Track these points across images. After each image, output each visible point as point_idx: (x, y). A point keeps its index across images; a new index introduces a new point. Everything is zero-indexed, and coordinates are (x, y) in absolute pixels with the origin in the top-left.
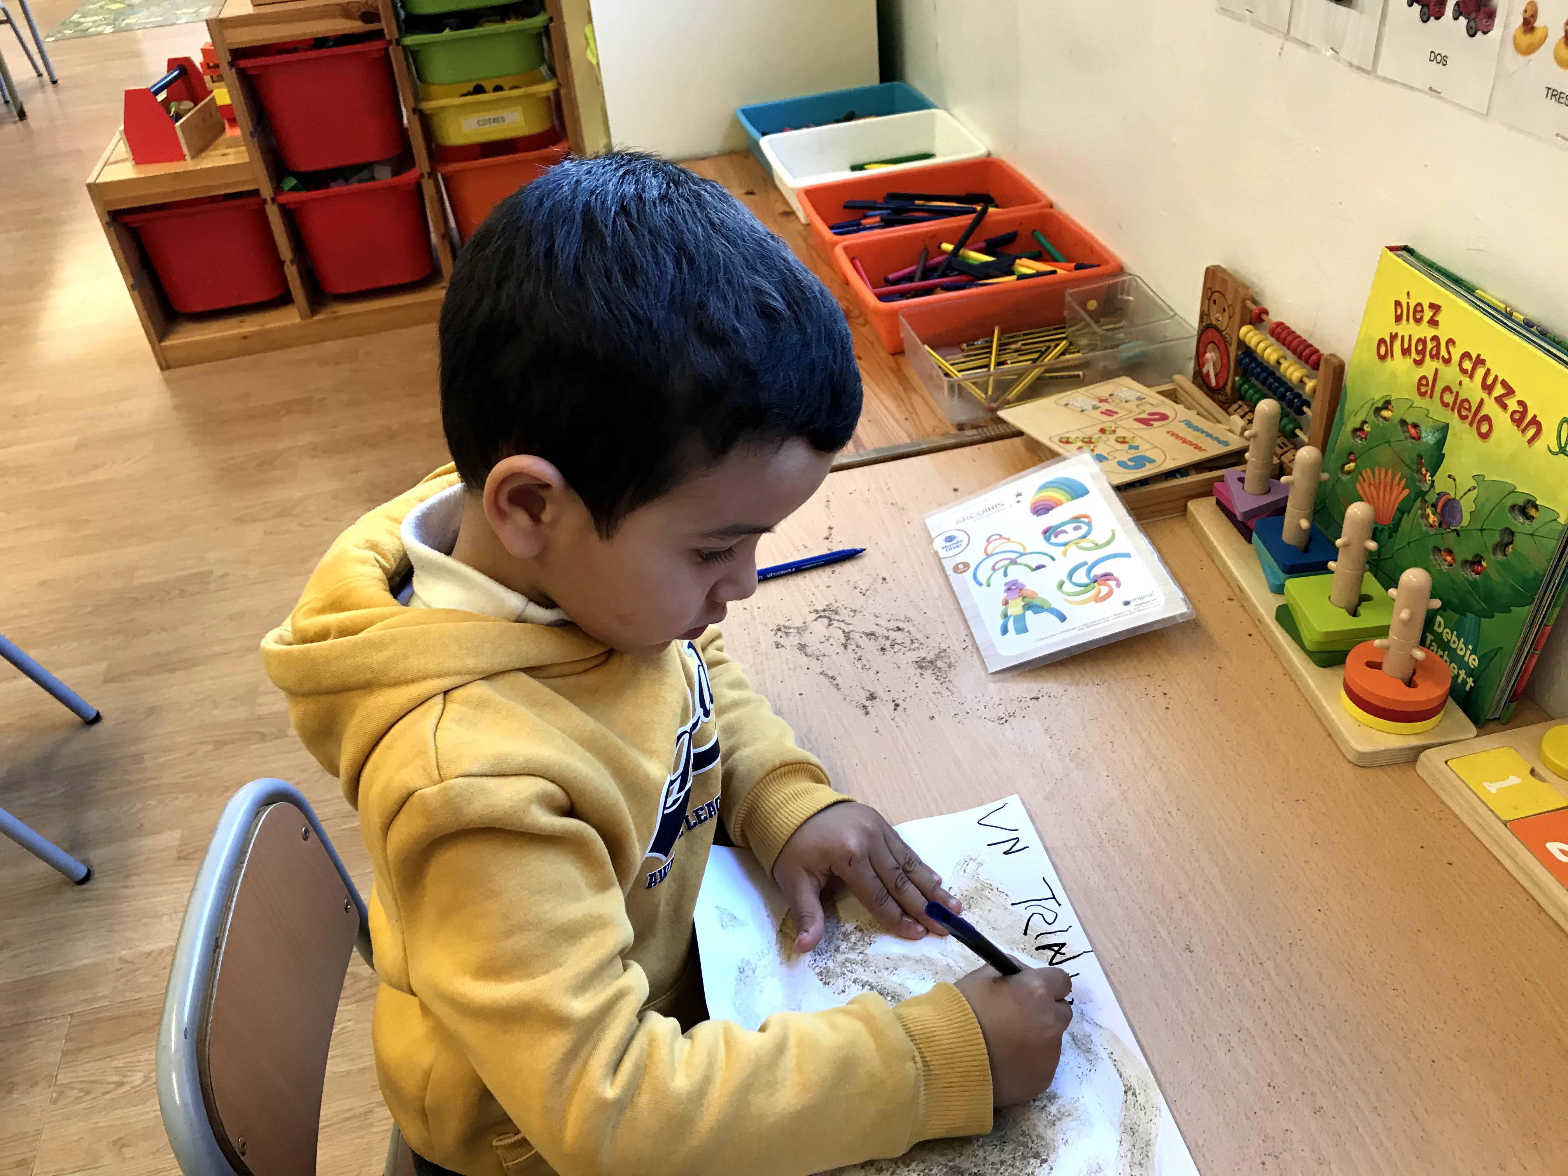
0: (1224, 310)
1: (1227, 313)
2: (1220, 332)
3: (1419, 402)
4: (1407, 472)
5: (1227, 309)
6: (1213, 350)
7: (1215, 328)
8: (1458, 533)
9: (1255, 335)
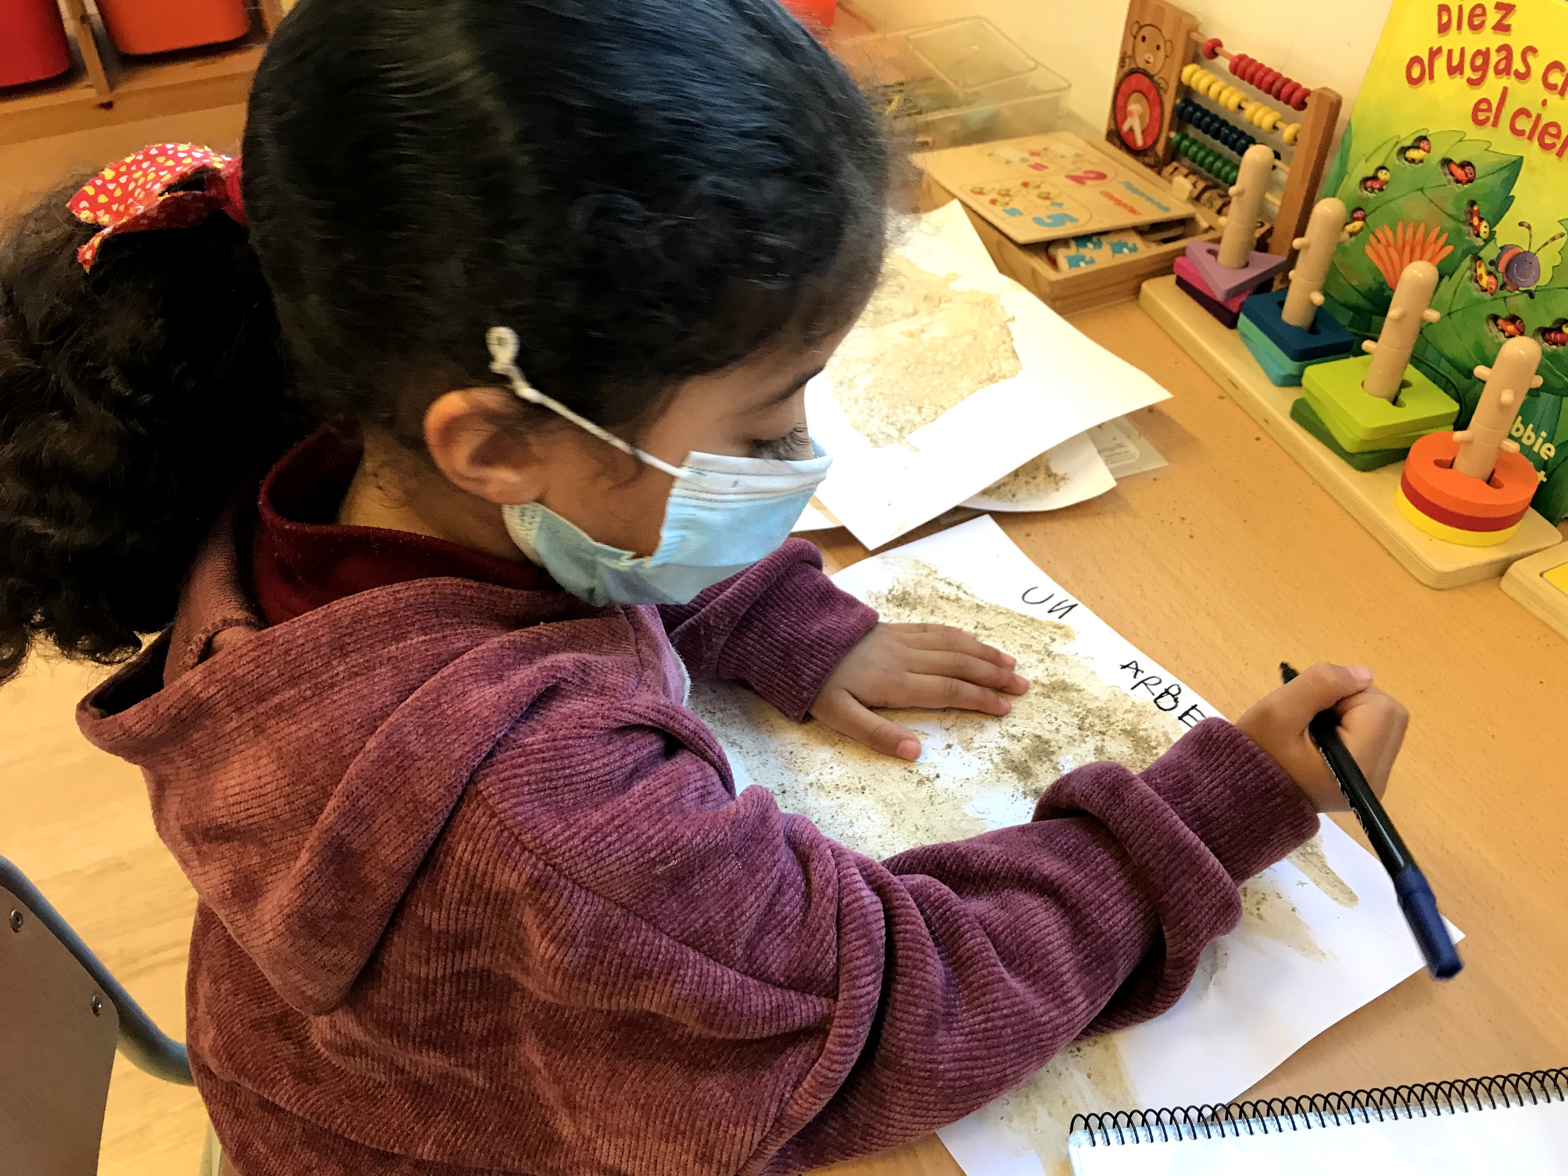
0: (1158, 48)
1: (1162, 53)
2: (1150, 77)
3: (1474, 133)
4: (1450, 224)
5: (1162, 47)
6: (1139, 102)
7: (1145, 73)
8: (1531, 295)
9: (1205, 75)
